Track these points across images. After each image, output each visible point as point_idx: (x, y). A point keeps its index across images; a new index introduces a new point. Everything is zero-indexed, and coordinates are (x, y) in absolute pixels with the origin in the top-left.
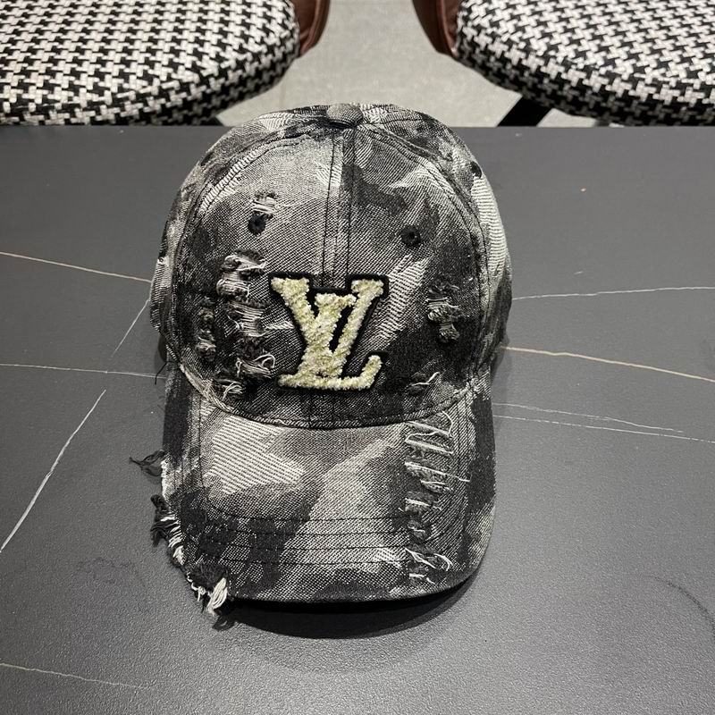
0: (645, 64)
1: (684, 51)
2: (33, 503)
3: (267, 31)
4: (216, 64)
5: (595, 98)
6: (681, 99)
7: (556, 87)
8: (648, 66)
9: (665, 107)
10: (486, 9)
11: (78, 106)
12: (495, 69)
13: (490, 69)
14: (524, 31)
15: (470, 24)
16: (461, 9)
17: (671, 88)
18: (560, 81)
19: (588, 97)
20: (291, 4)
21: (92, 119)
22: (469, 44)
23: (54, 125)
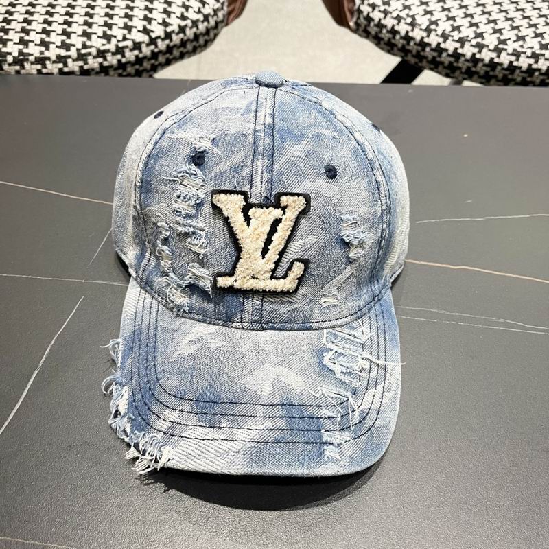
0: (507, 37)
1: (537, 28)
3: (204, 3)
4: (162, 28)
5: (467, 64)
6: (535, 66)
7: (435, 54)
8: (510, 39)
9: (522, 72)
11: (49, 59)
12: (386, 39)
13: (382, 39)
14: (410, 9)
15: (366, 2)
17: (528, 57)
18: (439, 50)
19: (462, 63)
21: (60, 70)
22: (365, 18)
23: (28, 74)
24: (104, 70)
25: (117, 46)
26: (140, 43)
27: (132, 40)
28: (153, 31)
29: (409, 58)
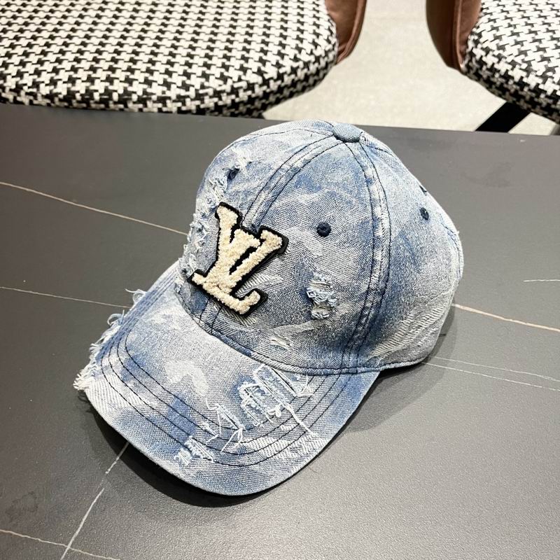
3: (316, 45)
4: (276, 69)
7: (550, 101)
10: (494, 35)
11: (169, 98)
12: (498, 83)
13: (495, 83)
14: (526, 55)
15: (479, 46)
16: (472, 33)
18: (555, 97)
20: (334, 24)
21: (179, 109)
22: (477, 62)
23: (150, 112)
24: (218, 109)
25: (232, 87)
26: (253, 84)
27: (247, 81)
28: (266, 73)
29: (522, 103)
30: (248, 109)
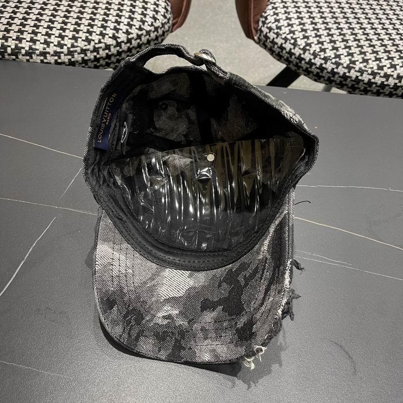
0: (356, 59)
1: (378, 54)
2: (14, 276)
3: (155, 19)
4: (126, 36)
5: (328, 75)
6: (373, 81)
7: (308, 66)
8: (358, 61)
9: (364, 84)
10: (275, 18)
11: (49, 53)
12: (277, 52)
13: (275, 52)
14: (294, 34)
15: (266, 26)
16: (262, 16)
17: (369, 74)
18: (310, 63)
19: (324, 74)
20: (169, 4)
21: (56, 61)
22: (264, 36)
23: (34, 62)
24: (85, 62)
25: (94, 47)
26: (110, 45)
27: (105, 43)
28: (119, 38)
29: (291, 66)
30: (107, 63)
